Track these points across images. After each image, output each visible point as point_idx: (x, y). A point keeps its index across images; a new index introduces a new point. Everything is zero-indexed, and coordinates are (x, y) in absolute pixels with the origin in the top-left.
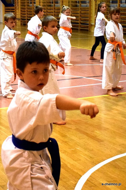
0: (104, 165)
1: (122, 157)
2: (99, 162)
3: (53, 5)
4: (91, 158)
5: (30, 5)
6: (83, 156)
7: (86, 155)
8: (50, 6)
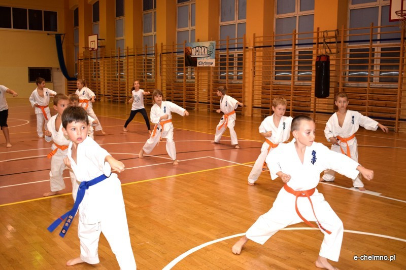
0: (179, 262)
1: (198, 251)
2: (173, 259)
3: (118, 79)
4: (163, 253)
5: (94, 79)
6: (153, 251)
7: (157, 250)
8: (115, 80)
